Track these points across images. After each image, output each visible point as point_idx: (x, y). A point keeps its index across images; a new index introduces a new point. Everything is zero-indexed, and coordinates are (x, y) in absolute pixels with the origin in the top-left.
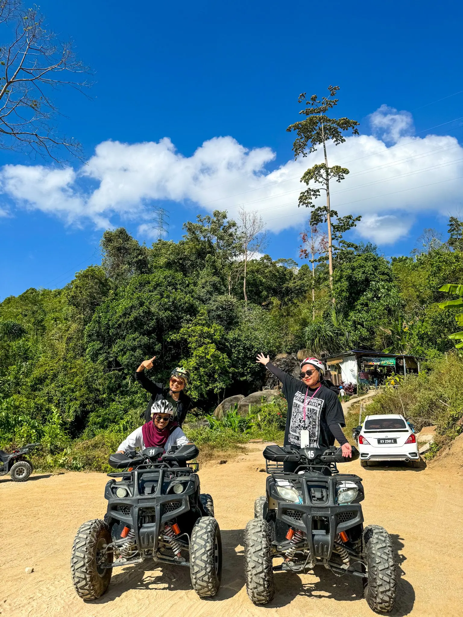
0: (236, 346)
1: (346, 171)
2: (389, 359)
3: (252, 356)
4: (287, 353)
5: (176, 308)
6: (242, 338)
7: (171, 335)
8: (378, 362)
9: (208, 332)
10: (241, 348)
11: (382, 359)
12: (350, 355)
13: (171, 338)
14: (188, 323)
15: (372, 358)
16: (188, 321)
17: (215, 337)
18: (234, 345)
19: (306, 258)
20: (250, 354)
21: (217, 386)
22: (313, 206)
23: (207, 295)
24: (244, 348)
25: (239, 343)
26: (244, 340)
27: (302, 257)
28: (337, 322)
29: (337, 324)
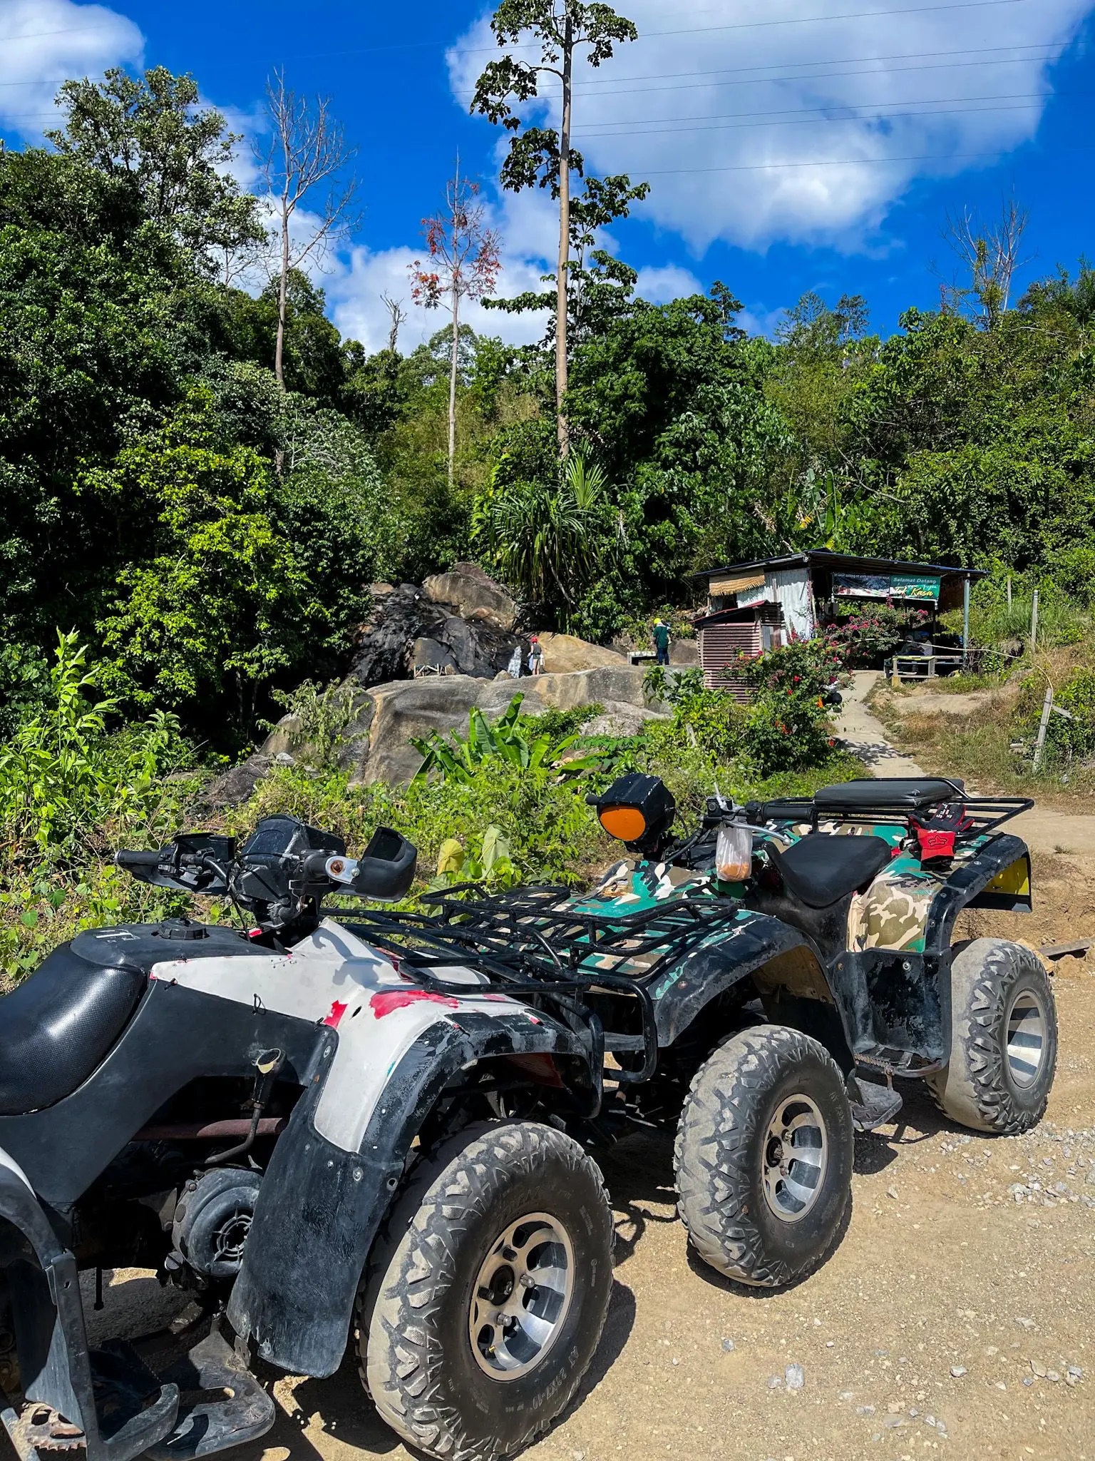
0: (310, 534)
1: (624, 29)
2: (919, 580)
3: (356, 571)
4: (390, 582)
5: (105, 363)
6: (328, 509)
7: (85, 468)
8: (884, 587)
9: (226, 472)
10: (325, 542)
11: (895, 579)
12: (798, 564)
13: (87, 482)
14: (144, 429)
15: (865, 578)
16: (148, 423)
17: (252, 491)
18: (305, 529)
19: (428, 305)
20: (350, 566)
21: (260, 659)
22: (514, 123)
23: (186, 352)
24: (336, 548)
25: (319, 525)
26: (335, 518)
27: (421, 298)
28: (586, 495)
29: (585, 501)
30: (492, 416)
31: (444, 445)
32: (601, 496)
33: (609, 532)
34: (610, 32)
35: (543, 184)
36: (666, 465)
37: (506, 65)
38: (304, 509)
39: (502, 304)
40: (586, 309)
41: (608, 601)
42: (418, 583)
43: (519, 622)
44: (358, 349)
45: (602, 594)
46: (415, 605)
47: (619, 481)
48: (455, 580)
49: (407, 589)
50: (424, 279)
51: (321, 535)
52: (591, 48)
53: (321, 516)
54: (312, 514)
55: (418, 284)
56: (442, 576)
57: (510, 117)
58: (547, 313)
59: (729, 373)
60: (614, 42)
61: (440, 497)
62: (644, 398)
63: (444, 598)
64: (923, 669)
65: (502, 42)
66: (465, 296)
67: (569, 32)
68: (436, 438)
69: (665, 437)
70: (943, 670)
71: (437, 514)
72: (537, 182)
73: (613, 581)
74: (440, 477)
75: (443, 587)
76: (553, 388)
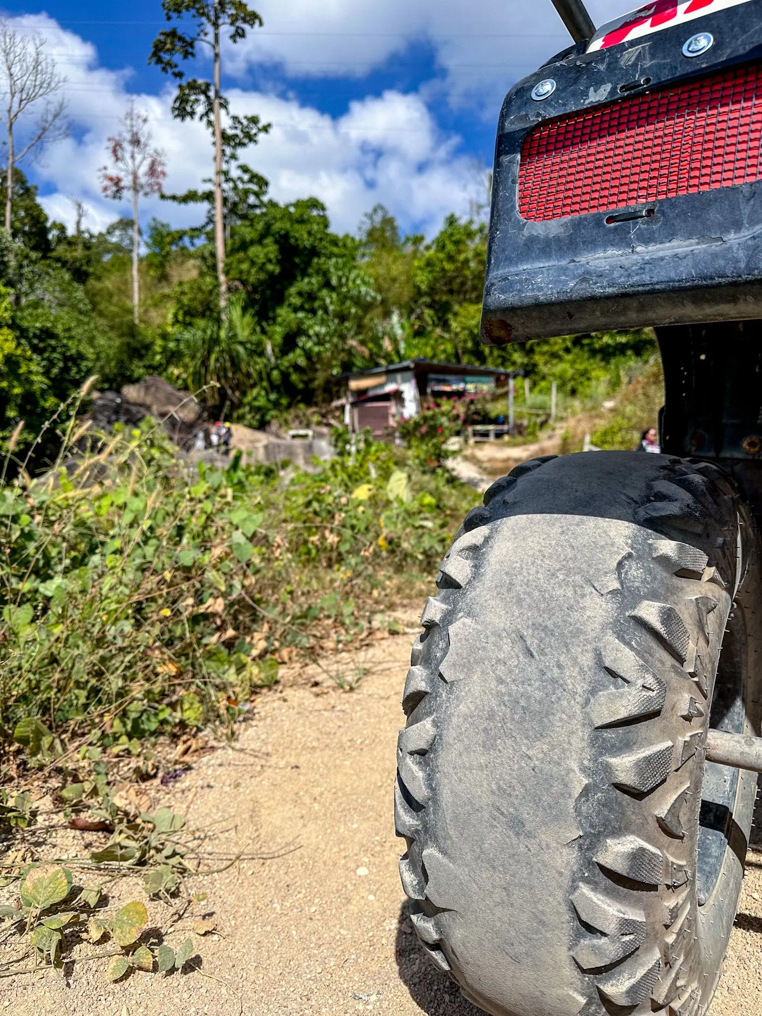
0: (45, 349)
1: (254, 19)
2: (481, 378)
4: (98, 390)
6: (59, 331)
8: (461, 383)
10: (57, 356)
11: (467, 379)
12: (406, 369)
15: (448, 377)
18: (42, 345)
22: (180, 75)
27: (109, 192)
28: (243, 329)
29: (243, 334)
30: (164, 278)
31: (131, 298)
32: (254, 330)
33: (262, 354)
34: (245, 21)
35: (201, 118)
36: (296, 310)
37: (173, 34)
38: (41, 330)
39: (174, 198)
40: (235, 204)
41: (262, 402)
42: (118, 391)
43: (199, 417)
44: (62, 229)
45: (257, 396)
46: (119, 405)
47: (267, 319)
48: (147, 388)
49: (110, 395)
50: (111, 179)
51: (54, 349)
52: (232, 29)
53: (53, 336)
54: (47, 334)
55: (107, 183)
56: (137, 386)
57: (176, 70)
58: (205, 206)
59: (335, 250)
60: (246, 27)
61: (131, 331)
62: (279, 262)
63: (140, 400)
64: (486, 434)
65: (169, 18)
66: (141, 193)
67: (217, 17)
68: (124, 290)
69: (293, 290)
70: (499, 435)
71: (128, 344)
72: (197, 117)
73: (265, 389)
74: (129, 317)
75: (139, 392)
76: (213, 255)
